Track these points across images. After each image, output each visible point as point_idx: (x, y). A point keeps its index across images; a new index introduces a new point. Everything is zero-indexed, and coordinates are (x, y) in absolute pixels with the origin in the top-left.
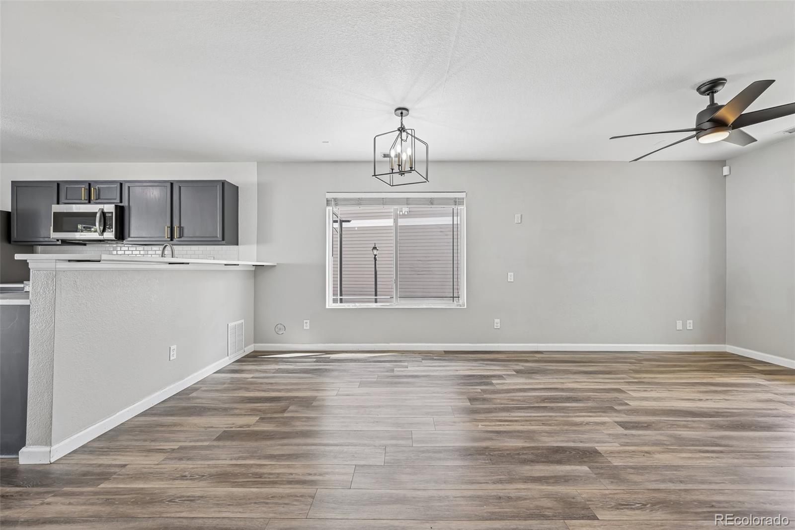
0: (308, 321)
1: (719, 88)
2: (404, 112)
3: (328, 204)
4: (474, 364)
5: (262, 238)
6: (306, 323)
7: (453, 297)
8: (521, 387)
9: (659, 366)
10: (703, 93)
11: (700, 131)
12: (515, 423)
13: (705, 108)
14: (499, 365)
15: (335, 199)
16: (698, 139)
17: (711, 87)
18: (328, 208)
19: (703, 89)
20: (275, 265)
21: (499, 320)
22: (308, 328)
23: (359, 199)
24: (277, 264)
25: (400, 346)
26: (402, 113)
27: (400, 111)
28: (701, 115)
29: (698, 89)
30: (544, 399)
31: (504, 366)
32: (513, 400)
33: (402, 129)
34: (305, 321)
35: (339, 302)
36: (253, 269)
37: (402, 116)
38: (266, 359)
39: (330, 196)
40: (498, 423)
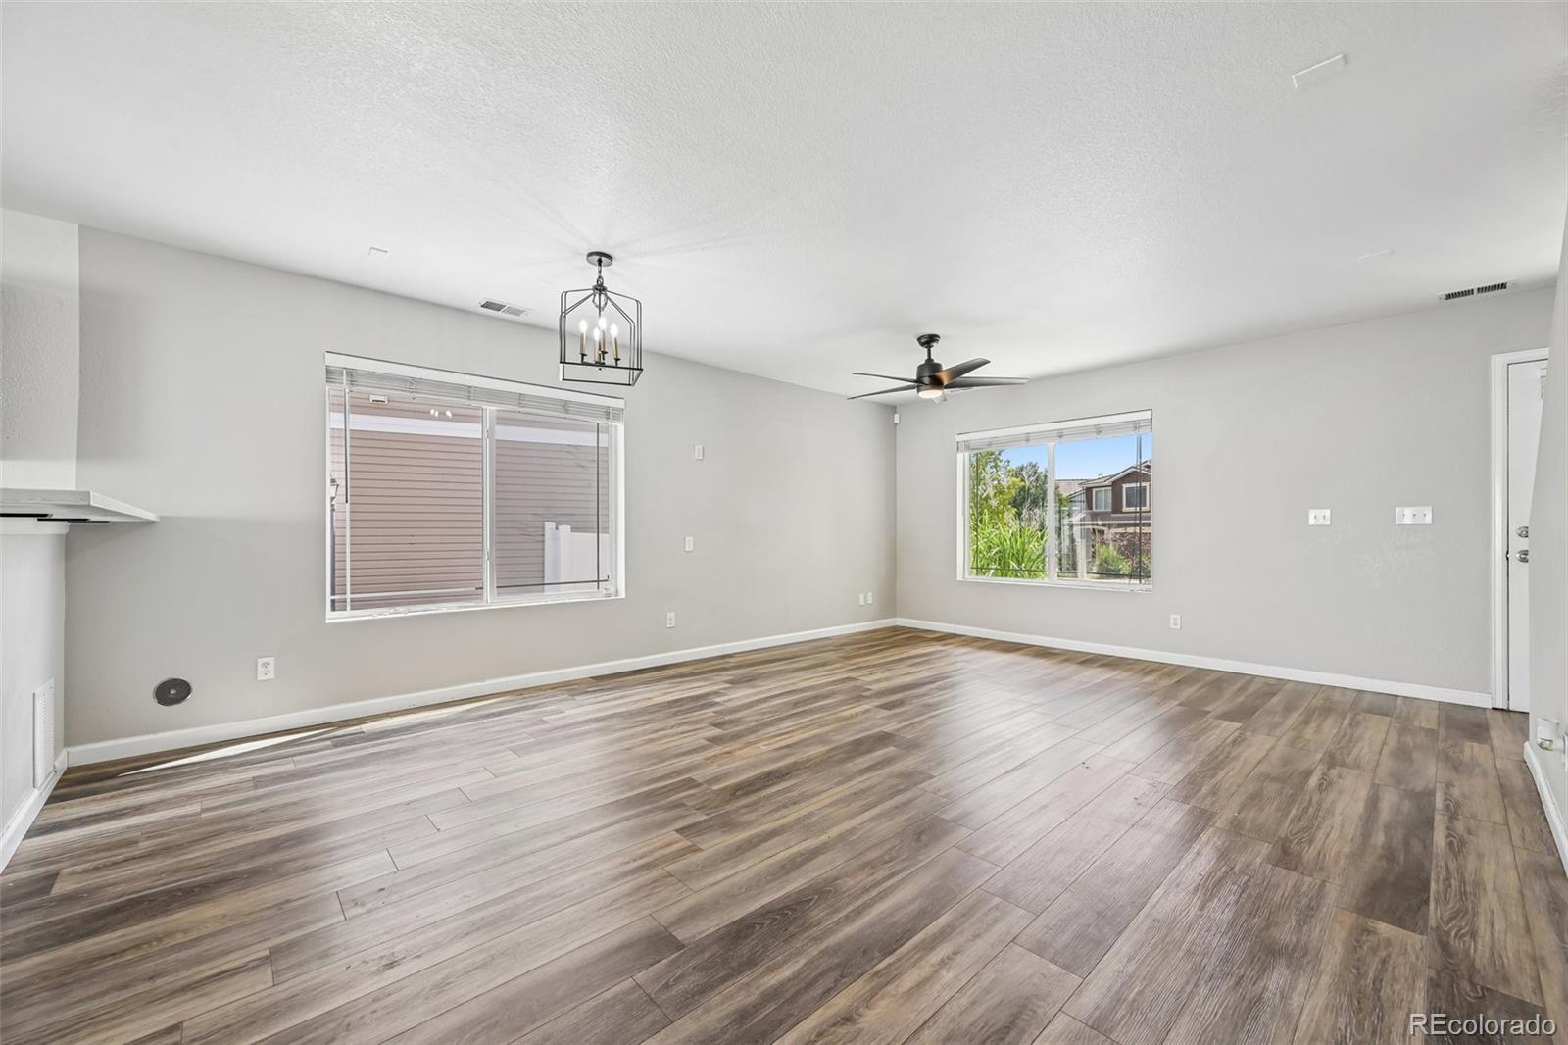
0: (271, 660)
1: (934, 344)
2: (603, 259)
4: (661, 686)
6: (266, 665)
7: (598, 581)
8: (757, 698)
9: (859, 649)
10: (922, 344)
11: (919, 383)
12: (794, 734)
13: (923, 362)
14: (698, 681)
16: (918, 391)
17: (929, 341)
19: (923, 341)
20: (156, 519)
21: (673, 614)
22: (271, 676)
24: (162, 517)
25: (507, 683)
26: (600, 261)
27: (597, 258)
28: (921, 368)
29: (919, 339)
30: (796, 704)
31: (704, 680)
32: (764, 713)
33: (600, 289)
34: (260, 661)
35: (349, 607)
37: (600, 265)
38: (157, 774)
40: (777, 739)
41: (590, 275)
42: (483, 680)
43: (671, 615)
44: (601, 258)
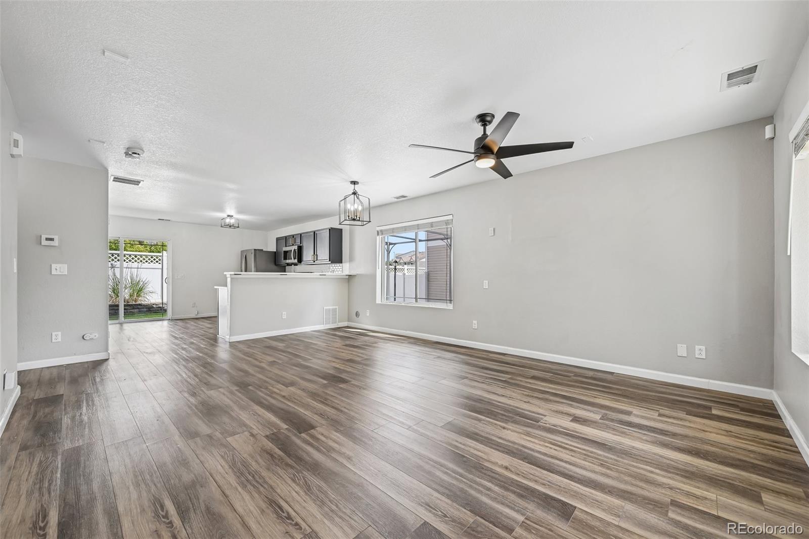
3: (378, 234)
5: (351, 260)
15: (381, 231)
18: (378, 237)
23: (393, 229)
33: (354, 193)
36: (347, 277)
39: (379, 229)
41: (351, 188)
42: (406, 330)
43: (475, 322)
44: (354, 183)
